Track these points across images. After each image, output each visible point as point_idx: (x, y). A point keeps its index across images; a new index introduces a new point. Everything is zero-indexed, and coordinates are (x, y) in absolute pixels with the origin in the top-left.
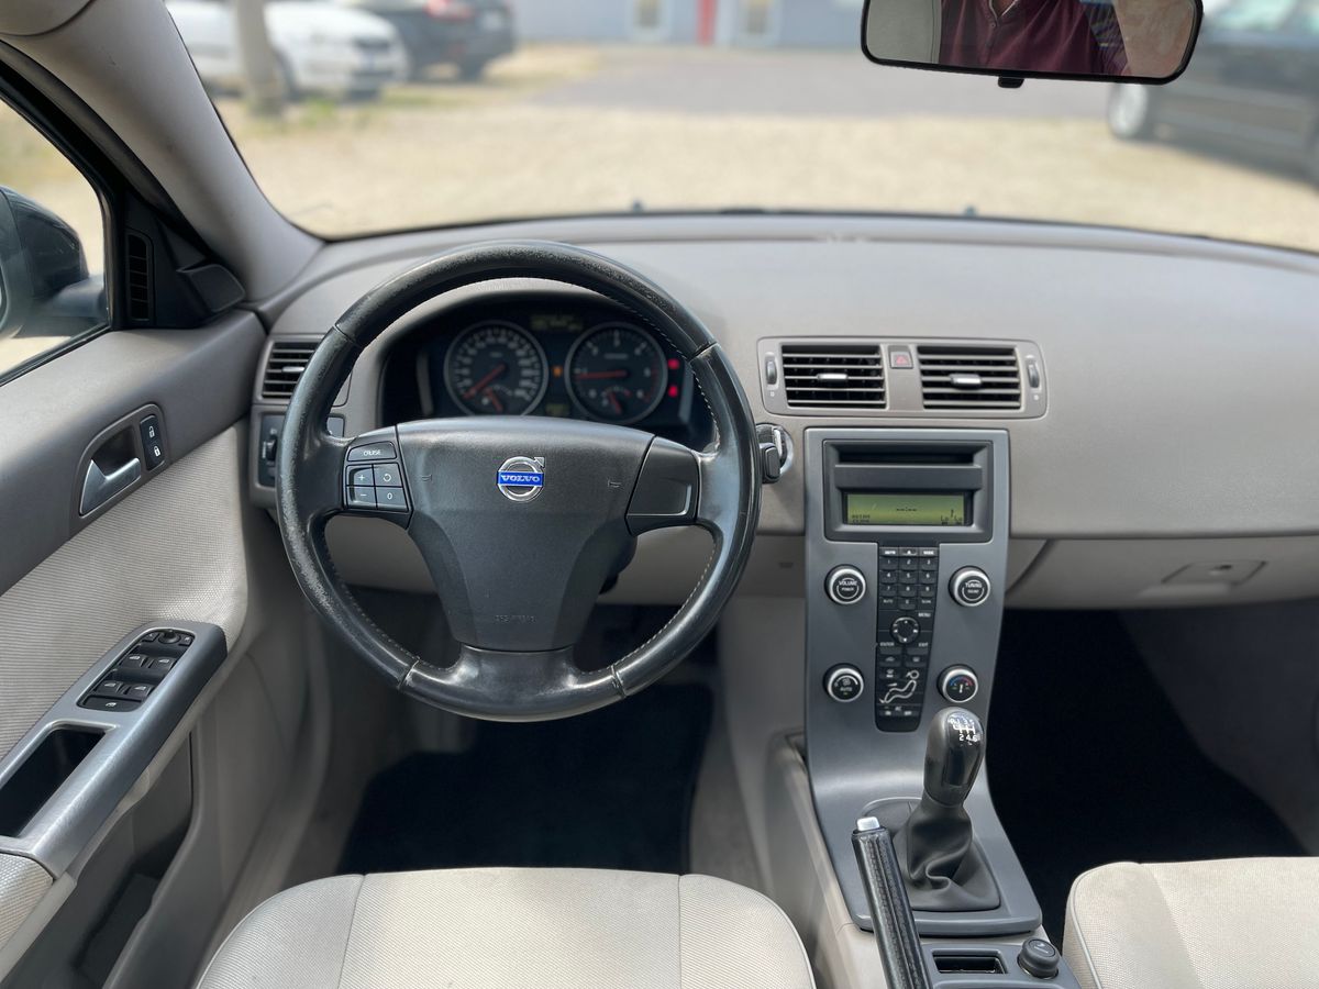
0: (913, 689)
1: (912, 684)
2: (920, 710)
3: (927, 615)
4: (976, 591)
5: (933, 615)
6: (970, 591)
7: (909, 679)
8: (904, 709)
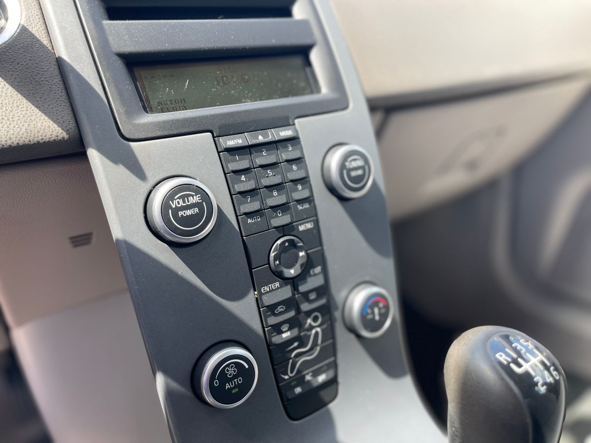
0: (320, 341)
1: (317, 333)
2: (334, 365)
3: (309, 226)
4: (360, 172)
5: (317, 223)
6: (353, 174)
7: (311, 328)
8: (316, 374)
